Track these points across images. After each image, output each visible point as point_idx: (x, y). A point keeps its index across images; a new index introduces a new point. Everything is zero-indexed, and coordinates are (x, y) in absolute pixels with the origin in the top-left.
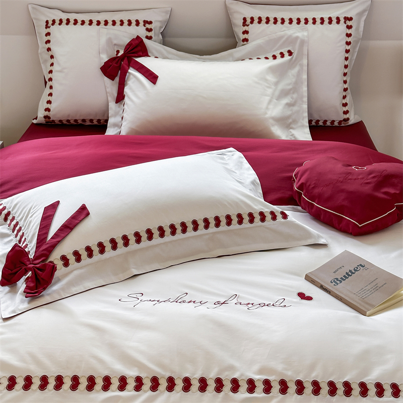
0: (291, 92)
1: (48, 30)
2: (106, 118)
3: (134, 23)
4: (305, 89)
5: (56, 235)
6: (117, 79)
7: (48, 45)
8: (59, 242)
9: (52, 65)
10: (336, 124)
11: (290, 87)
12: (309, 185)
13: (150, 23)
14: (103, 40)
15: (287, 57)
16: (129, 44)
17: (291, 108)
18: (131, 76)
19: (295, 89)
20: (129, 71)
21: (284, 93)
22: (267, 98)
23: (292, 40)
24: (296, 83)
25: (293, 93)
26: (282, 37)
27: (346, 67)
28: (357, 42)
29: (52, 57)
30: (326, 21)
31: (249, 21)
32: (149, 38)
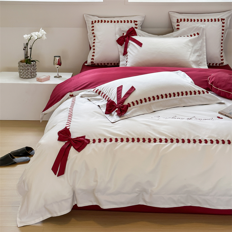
0: (199, 50)
1: (93, 25)
2: (118, 62)
3: (130, 22)
4: (205, 49)
5: (124, 96)
6: (124, 45)
7: (93, 31)
8: (126, 98)
9: (94, 40)
10: (218, 65)
11: (199, 48)
12: (216, 82)
13: (137, 22)
14: (117, 29)
15: (197, 36)
16: (129, 31)
17: (199, 57)
18: (130, 44)
19: (200, 49)
20: (129, 42)
21: (196, 51)
22: (189, 53)
23: (199, 28)
24: (201, 47)
25: (200, 51)
26: (194, 27)
27: (222, 40)
28: (226, 29)
29: (94, 36)
30: (214, 20)
31: (179, 20)
32: (136, 28)
